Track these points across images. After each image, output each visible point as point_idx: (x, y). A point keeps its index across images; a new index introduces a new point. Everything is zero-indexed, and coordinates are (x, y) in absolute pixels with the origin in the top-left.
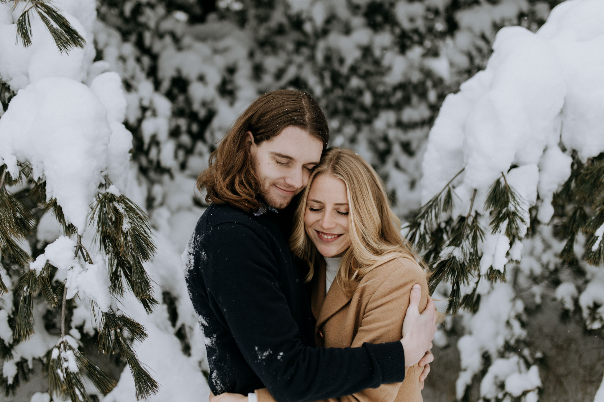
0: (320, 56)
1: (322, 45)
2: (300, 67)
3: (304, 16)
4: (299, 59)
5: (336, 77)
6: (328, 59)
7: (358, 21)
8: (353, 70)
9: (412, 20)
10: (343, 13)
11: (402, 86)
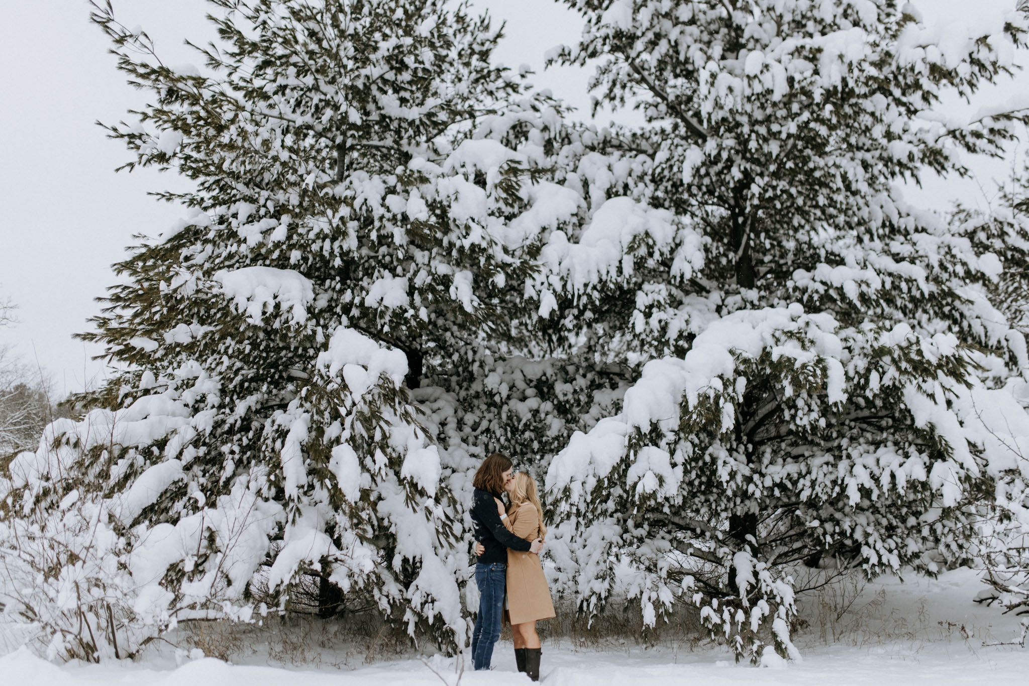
0: (504, 416)
1: (505, 408)
2: (490, 421)
3: (494, 391)
4: (489, 416)
5: (514, 430)
6: (510, 418)
7: (530, 392)
8: (527, 426)
9: (565, 395)
10: (521, 384)
11: (557, 438)
